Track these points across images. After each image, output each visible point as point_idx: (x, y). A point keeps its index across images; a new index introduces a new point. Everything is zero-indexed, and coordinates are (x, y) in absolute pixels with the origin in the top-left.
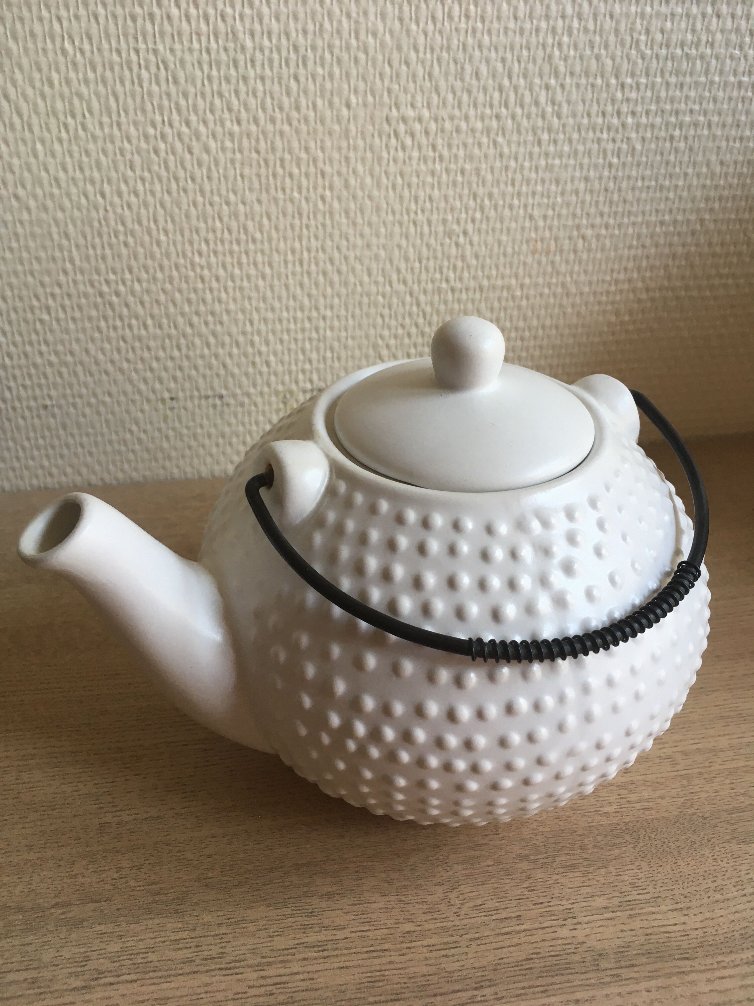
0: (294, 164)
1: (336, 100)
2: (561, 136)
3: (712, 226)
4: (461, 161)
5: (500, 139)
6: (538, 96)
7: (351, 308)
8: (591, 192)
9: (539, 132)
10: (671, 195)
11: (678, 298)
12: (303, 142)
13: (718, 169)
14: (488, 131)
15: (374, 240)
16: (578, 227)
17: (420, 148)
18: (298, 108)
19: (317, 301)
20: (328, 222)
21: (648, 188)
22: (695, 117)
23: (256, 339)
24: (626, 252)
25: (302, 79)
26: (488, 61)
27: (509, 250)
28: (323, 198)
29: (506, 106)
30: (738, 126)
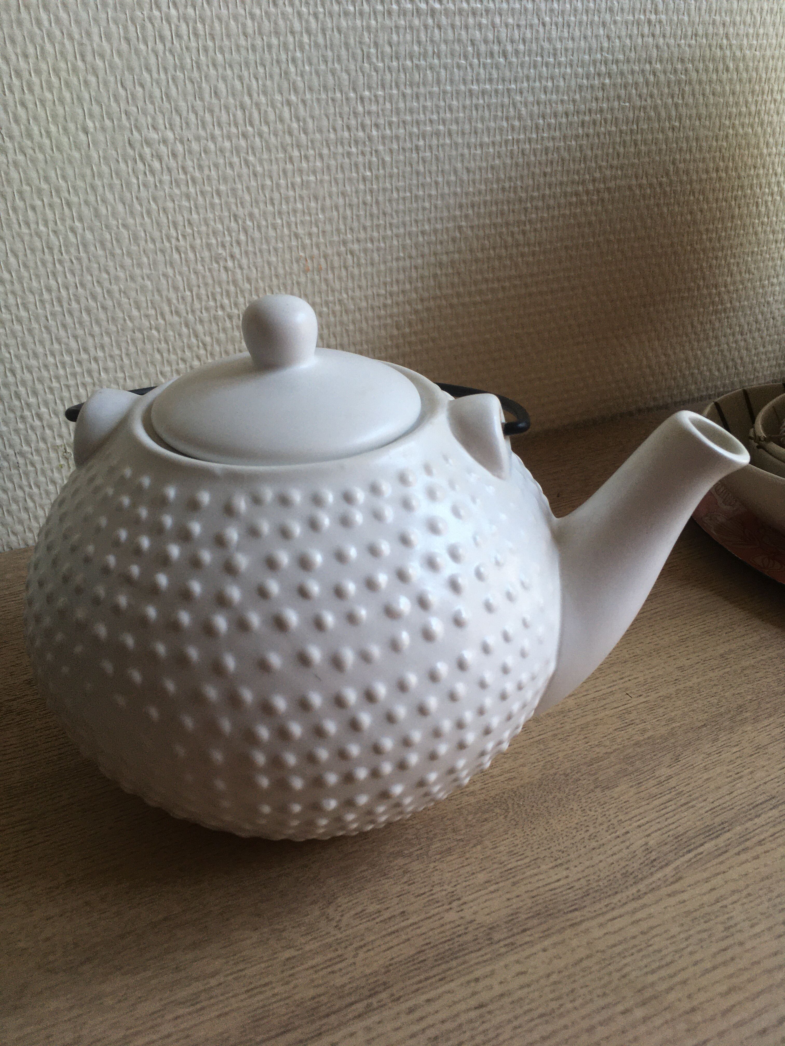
0: (35, 196)
1: (71, 126)
2: (311, 152)
3: (469, 232)
4: (215, 182)
5: (251, 158)
6: (281, 113)
7: (124, 345)
8: (351, 206)
9: (289, 148)
10: (427, 205)
11: (451, 306)
12: (41, 172)
13: (465, 177)
14: (237, 150)
15: (137, 271)
16: (345, 243)
17: (169, 170)
18: (30, 136)
19: (84, 341)
20: (83, 254)
21: (404, 199)
22: (435, 126)
23: (22, 390)
24: (395, 264)
25: (30, 106)
26: (225, 79)
27: (281, 271)
28: (73, 230)
29: (252, 125)
30: (476, 133)
